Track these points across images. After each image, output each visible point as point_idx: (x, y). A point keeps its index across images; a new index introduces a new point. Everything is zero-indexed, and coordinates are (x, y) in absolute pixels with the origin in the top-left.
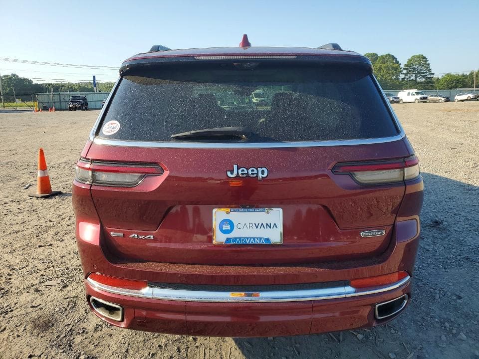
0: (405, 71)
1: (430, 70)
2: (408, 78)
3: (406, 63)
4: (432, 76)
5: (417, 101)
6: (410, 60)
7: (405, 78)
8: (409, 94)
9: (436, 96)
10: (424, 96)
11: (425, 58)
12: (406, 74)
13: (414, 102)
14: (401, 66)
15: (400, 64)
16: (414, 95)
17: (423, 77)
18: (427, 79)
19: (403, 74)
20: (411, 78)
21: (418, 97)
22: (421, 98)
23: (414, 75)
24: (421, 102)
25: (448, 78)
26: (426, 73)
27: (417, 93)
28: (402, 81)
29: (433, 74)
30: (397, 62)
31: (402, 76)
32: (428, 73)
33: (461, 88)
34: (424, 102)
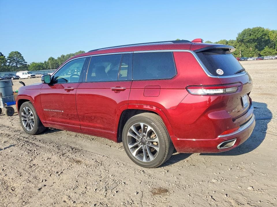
0: (9, 61)
1: (24, 60)
2: (11, 65)
3: (8, 56)
4: (26, 63)
5: (29, 78)
6: (10, 54)
7: (9, 65)
8: (23, 74)
9: (38, 74)
10: (33, 74)
11: (19, 53)
12: (10, 63)
13: (28, 78)
14: (6, 58)
15: (5, 56)
16: (27, 74)
17: (21, 64)
18: (23, 65)
19: (8, 62)
20: (14, 65)
21: (30, 75)
22: (31, 76)
23: (15, 63)
24: (32, 78)
25: (34, 65)
26: (22, 62)
27: (29, 73)
28: (8, 67)
29: (27, 62)
30: (3, 55)
31: (8, 64)
32: (23, 62)
33: (42, 70)
34: (33, 78)
